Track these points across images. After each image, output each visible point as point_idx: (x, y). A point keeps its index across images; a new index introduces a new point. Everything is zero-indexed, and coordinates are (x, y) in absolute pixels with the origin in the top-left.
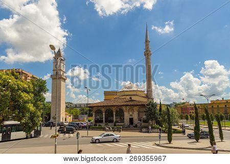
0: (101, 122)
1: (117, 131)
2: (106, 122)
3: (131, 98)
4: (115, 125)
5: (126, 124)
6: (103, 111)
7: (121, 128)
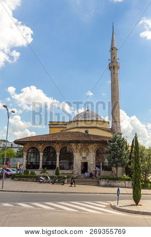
0: (36, 167)
1: (59, 182)
2: (43, 167)
3: (86, 132)
4: (57, 173)
5: (76, 172)
6: (40, 150)
7: (65, 178)
